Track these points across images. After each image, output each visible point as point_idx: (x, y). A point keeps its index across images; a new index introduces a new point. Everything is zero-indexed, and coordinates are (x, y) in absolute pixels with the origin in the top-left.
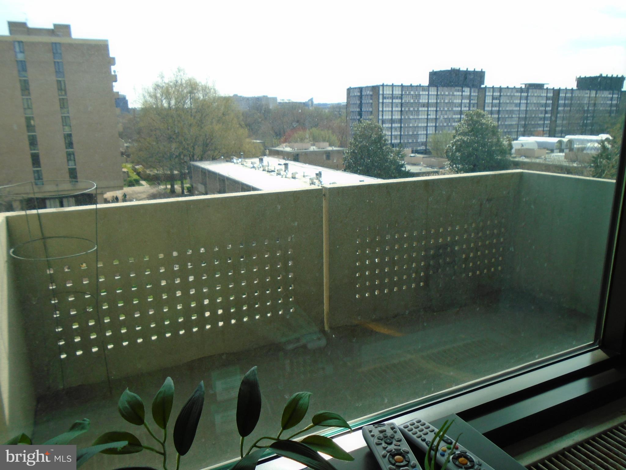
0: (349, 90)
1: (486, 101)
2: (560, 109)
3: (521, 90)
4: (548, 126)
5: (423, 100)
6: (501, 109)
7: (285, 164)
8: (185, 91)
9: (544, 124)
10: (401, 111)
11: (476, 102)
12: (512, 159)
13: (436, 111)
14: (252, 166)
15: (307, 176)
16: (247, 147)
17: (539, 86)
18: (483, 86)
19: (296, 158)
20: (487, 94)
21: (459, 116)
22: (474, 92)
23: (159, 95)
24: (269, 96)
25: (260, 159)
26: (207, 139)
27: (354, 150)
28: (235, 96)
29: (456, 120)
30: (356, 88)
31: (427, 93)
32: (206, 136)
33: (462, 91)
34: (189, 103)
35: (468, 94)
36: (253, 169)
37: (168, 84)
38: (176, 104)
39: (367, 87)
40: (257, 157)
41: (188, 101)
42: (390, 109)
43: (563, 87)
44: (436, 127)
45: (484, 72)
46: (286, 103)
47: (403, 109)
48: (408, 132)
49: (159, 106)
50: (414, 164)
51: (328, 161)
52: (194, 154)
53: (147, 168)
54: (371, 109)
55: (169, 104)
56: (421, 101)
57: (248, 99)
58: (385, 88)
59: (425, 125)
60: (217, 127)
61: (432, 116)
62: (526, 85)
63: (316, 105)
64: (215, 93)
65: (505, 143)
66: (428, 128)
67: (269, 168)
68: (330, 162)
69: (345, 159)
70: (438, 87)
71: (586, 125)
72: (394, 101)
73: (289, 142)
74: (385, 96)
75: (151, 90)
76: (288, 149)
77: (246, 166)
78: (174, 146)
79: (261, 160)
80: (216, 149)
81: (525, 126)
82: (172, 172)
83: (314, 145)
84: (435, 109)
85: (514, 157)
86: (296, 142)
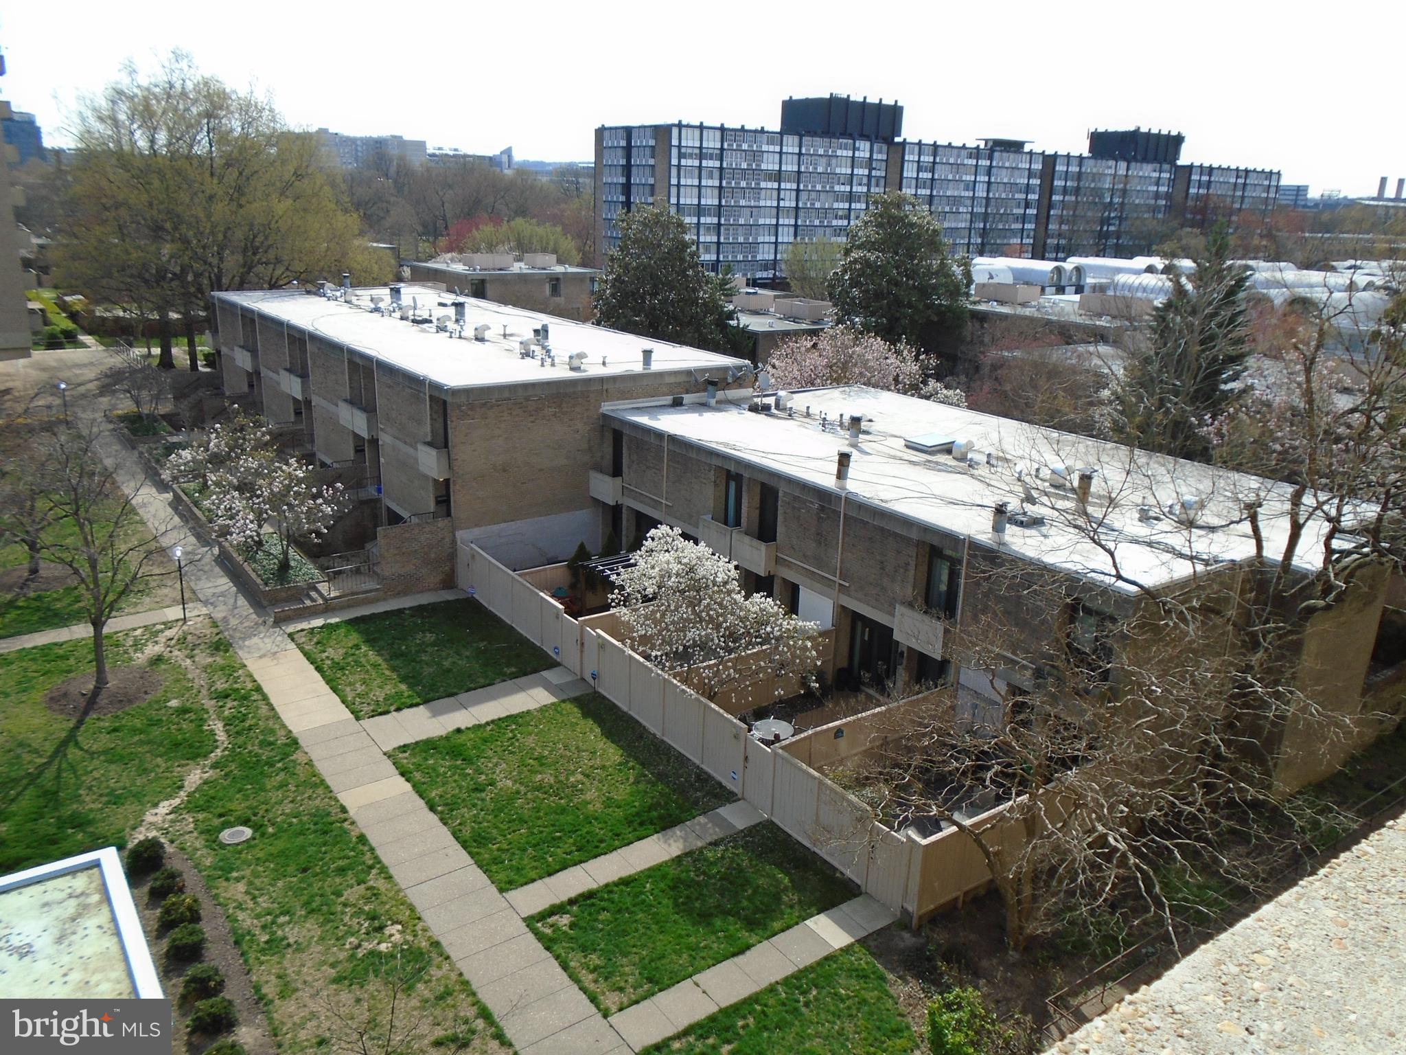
0: (600, 133)
1: (905, 175)
2: (1055, 198)
3: (976, 153)
4: (1032, 233)
5: (770, 164)
6: (935, 193)
7: (456, 305)
8: (194, 110)
9: (1023, 229)
10: (721, 187)
11: (883, 174)
12: (970, 307)
13: (798, 190)
14: (373, 306)
15: (511, 335)
16: (360, 258)
17: (1015, 147)
18: (897, 139)
19: (479, 290)
20: (907, 158)
21: (847, 205)
22: (880, 152)
23: (122, 117)
24: (406, 138)
25: (392, 289)
26: (255, 237)
27: (619, 276)
28: (323, 131)
29: (840, 213)
30: (616, 128)
31: (777, 149)
32: (251, 226)
33: (855, 149)
34: (205, 142)
35: (868, 155)
36: (376, 315)
37: (148, 89)
38: (169, 144)
39: (643, 127)
40: (385, 285)
41: (202, 137)
42: (696, 182)
43: (1062, 152)
44: (796, 226)
45: (901, 108)
46: (447, 155)
47: (724, 183)
48: (735, 236)
49: (126, 148)
50: (756, 313)
51: (557, 299)
52: (220, 270)
53: (98, 302)
54: (651, 181)
55: (152, 141)
56: (764, 167)
57: (353, 141)
58: (684, 131)
59: (774, 221)
60: (282, 207)
61: (789, 202)
62: (987, 141)
63: (517, 163)
64: (274, 120)
65: (957, 270)
66: (780, 229)
67: (417, 312)
68: (560, 300)
69: (600, 296)
70: (801, 137)
71: (1106, 236)
72: (704, 163)
73: (461, 251)
74: (683, 150)
75: (103, 104)
76: (459, 268)
77: (358, 307)
78: (167, 249)
79: (396, 292)
80: (278, 261)
81: (984, 233)
82: (164, 315)
83: (519, 259)
84: (794, 186)
85: (975, 303)
86: (477, 250)
